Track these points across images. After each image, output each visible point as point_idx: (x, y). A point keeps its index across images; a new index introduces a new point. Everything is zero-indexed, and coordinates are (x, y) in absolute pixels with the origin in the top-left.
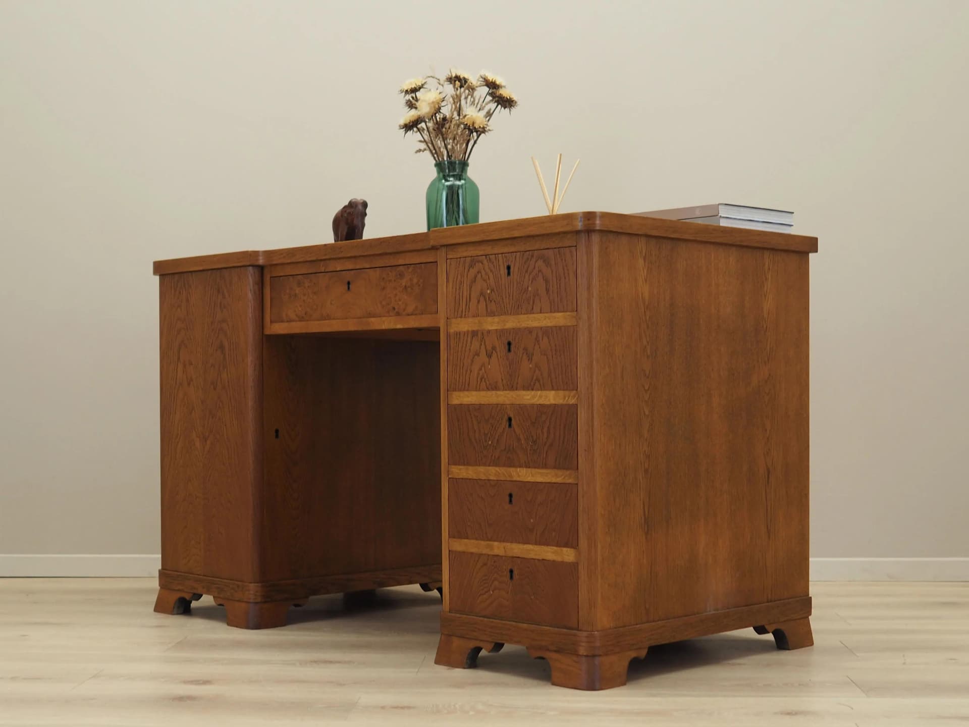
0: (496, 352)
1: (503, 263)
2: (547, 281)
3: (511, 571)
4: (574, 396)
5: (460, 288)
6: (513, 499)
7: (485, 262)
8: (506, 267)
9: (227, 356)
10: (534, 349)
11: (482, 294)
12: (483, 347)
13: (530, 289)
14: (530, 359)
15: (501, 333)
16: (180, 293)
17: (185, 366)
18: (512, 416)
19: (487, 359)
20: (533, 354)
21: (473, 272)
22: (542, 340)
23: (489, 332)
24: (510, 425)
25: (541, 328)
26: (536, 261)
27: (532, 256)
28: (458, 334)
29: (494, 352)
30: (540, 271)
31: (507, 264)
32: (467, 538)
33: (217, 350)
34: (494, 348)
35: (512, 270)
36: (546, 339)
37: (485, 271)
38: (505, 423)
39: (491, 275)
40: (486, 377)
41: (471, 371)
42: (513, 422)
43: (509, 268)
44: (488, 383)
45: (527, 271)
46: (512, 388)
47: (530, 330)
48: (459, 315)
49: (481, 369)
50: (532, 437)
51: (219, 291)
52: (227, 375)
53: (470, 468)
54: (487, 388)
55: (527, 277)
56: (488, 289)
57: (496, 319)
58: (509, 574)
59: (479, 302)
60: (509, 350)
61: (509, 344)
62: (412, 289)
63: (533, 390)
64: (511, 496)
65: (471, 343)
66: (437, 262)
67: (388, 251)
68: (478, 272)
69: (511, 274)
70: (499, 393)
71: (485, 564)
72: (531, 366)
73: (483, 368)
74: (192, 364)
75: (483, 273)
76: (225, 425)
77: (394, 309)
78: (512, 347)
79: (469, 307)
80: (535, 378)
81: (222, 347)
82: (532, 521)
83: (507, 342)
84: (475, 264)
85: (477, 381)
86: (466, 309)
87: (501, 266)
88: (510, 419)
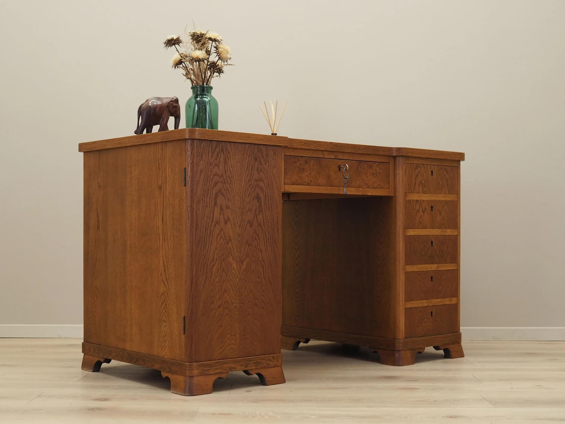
0: (427, 211)
1: (430, 169)
2: (447, 180)
3: (432, 313)
4: (457, 232)
5: (411, 178)
6: (433, 279)
7: (422, 167)
9: (263, 204)
10: (442, 210)
11: (421, 182)
12: (421, 207)
13: (440, 183)
14: (440, 214)
15: (429, 202)
16: (217, 155)
17: (222, 209)
18: (433, 240)
19: (423, 214)
20: (441, 213)
21: (417, 171)
23: (423, 201)
24: (432, 245)
25: (445, 201)
26: (443, 171)
27: (442, 168)
28: (410, 201)
29: (426, 211)
30: (444, 175)
32: (413, 301)
33: (253, 200)
34: (426, 209)
35: (433, 173)
36: (446, 206)
38: (430, 243)
39: (425, 174)
40: (422, 222)
41: (416, 219)
42: (433, 243)
43: (432, 172)
44: (423, 225)
45: (439, 175)
46: (433, 227)
47: (440, 202)
48: (410, 192)
49: (420, 219)
50: (441, 250)
51: (256, 159)
52: (263, 216)
53: (415, 266)
54: (423, 227)
55: (439, 177)
56: (423, 180)
57: (427, 195)
58: (430, 314)
59: (419, 186)
60: (432, 210)
61: (432, 207)
62: (376, 175)
63: (441, 229)
64: (432, 277)
65: (416, 206)
66: (389, 163)
67: (370, 153)
68: (419, 172)
69: (433, 175)
70: (428, 230)
71: (421, 312)
72: (441, 218)
73: (421, 218)
74: (229, 208)
75: (421, 172)
76: (260, 251)
77: (367, 184)
79: (415, 188)
80: (442, 223)
81: (258, 198)
82: (440, 288)
84: (418, 168)
85: (418, 224)
86: (414, 189)
87: (429, 171)
88: (432, 242)
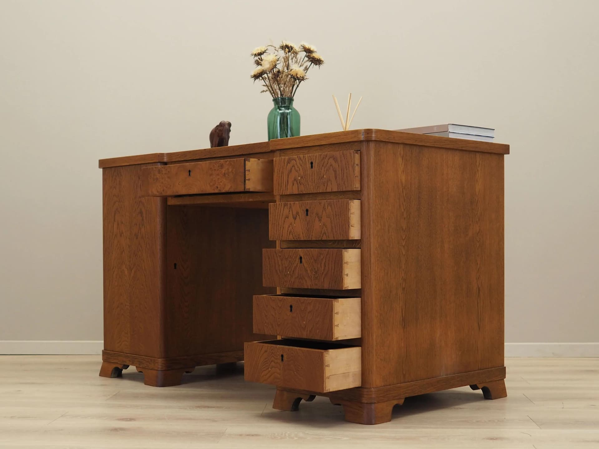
0: (299, 216)
1: (309, 160)
2: (335, 171)
3: (282, 356)
5: (281, 176)
7: (297, 159)
8: (310, 162)
9: (144, 218)
10: (322, 214)
11: (295, 180)
12: (291, 212)
13: (325, 176)
14: (320, 220)
15: (302, 204)
16: (115, 179)
17: (118, 224)
18: (302, 256)
19: (294, 220)
20: (321, 218)
21: (289, 166)
22: (328, 208)
24: (301, 262)
26: (328, 159)
27: (326, 156)
28: (275, 205)
30: (331, 165)
31: (311, 161)
33: (138, 215)
34: (298, 213)
35: (313, 165)
36: (329, 207)
37: (297, 165)
38: (298, 260)
39: (301, 168)
40: (292, 231)
41: (283, 228)
42: (303, 260)
43: (312, 163)
44: (294, 235)
45: (323, 166)
47: (321, 202)
48: (281, 193)
49: (289, 227)
50: (315, 269)
51: (139, 178)
52: (145, 230)
54: (292, 238)
55: (323, 168)
56: (299, 177)
58: (281, 358)
59: (293, 184)
60: (307, 215)
61: (307, 211)
65: (284, 210)
67: (244, 153)
68: (293, 166)
69: (313, 167)
71: (266, 352)
72: (320, 224)
73: (291, 226)
74: (123, 223)
75: (296, 167)
76: (143, 261)
78: (309, 213)
79: (287, 188)
80: (323, 232)
81: (141, 213)
83: (305, 210)
84: (291, 161)
85: (287, 234)
86: (285, 189)
87: (307, 162)
88: (301, 258)
